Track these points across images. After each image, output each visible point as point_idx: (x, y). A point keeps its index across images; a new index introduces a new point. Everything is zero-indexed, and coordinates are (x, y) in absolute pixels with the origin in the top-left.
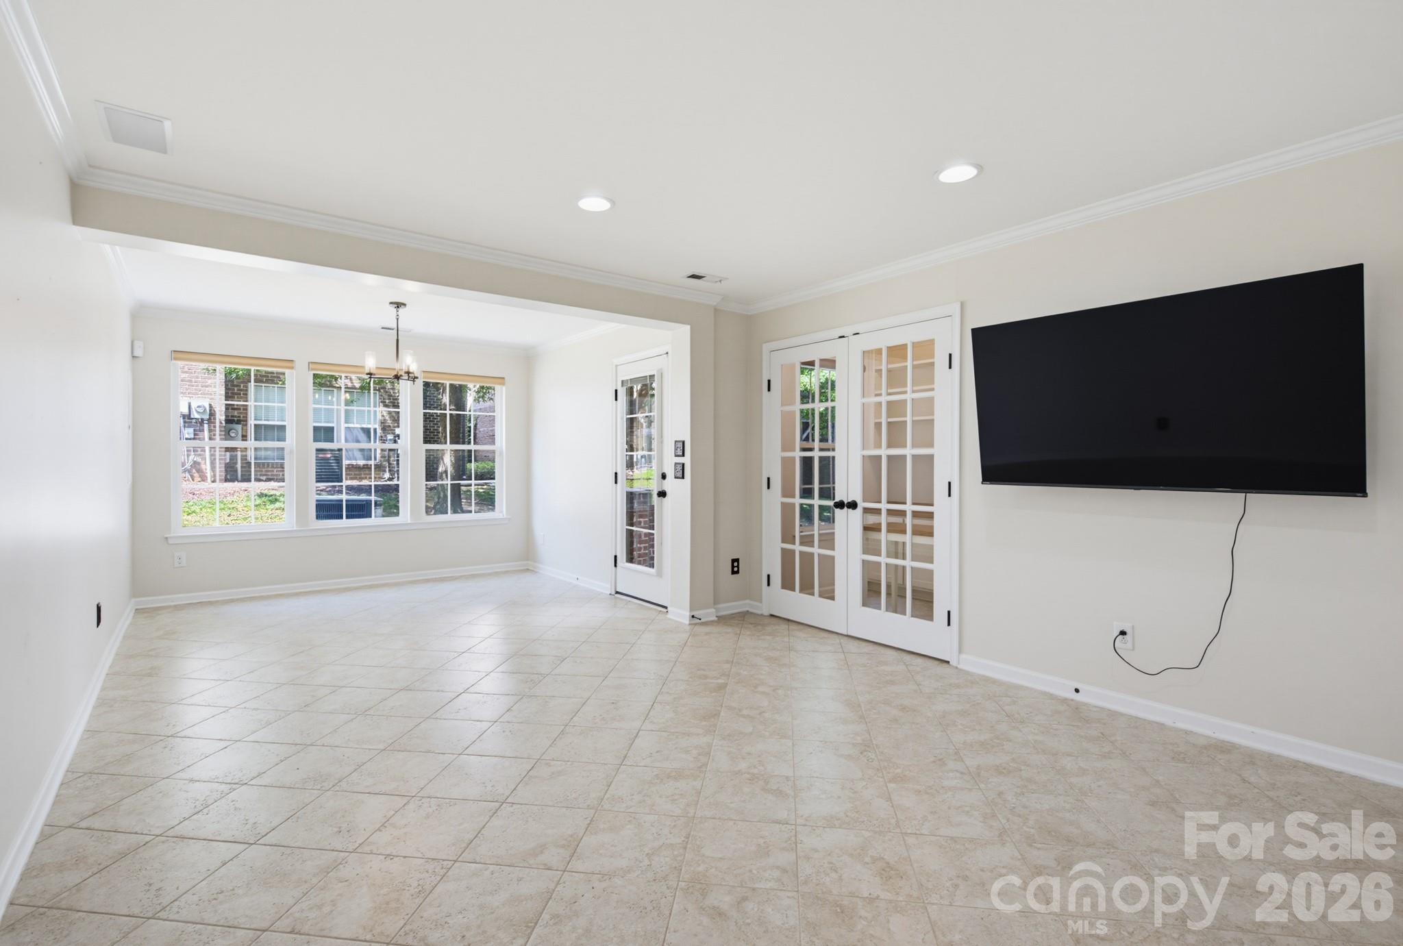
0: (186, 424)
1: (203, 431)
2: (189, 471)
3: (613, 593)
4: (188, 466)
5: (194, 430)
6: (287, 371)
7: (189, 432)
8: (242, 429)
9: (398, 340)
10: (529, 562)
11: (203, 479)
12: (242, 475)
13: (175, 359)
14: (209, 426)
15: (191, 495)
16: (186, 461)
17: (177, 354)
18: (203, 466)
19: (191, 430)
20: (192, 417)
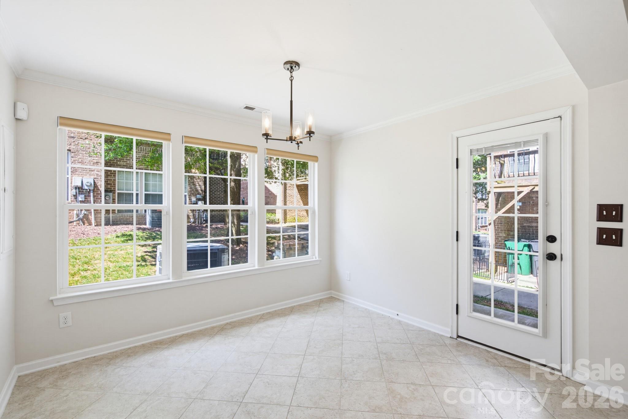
0: (80, 193)
1: (90, 196)
2: (82, 220)
3: (455, 337)
4: (81, 216)
5: (85, 196)
6: (165, 143)
7: (81, 198)
8: (113, 196)
9: (291, 102)
10: (333, 292)
11: (90, 224)
12: (112, 221)
13: (62, 124)
14: (94, 194)
15: (82, 235)
16: (80, 214)
17: (64, 121)
18: (90, 217)
19: (83, 196)
20: (83, 188)
